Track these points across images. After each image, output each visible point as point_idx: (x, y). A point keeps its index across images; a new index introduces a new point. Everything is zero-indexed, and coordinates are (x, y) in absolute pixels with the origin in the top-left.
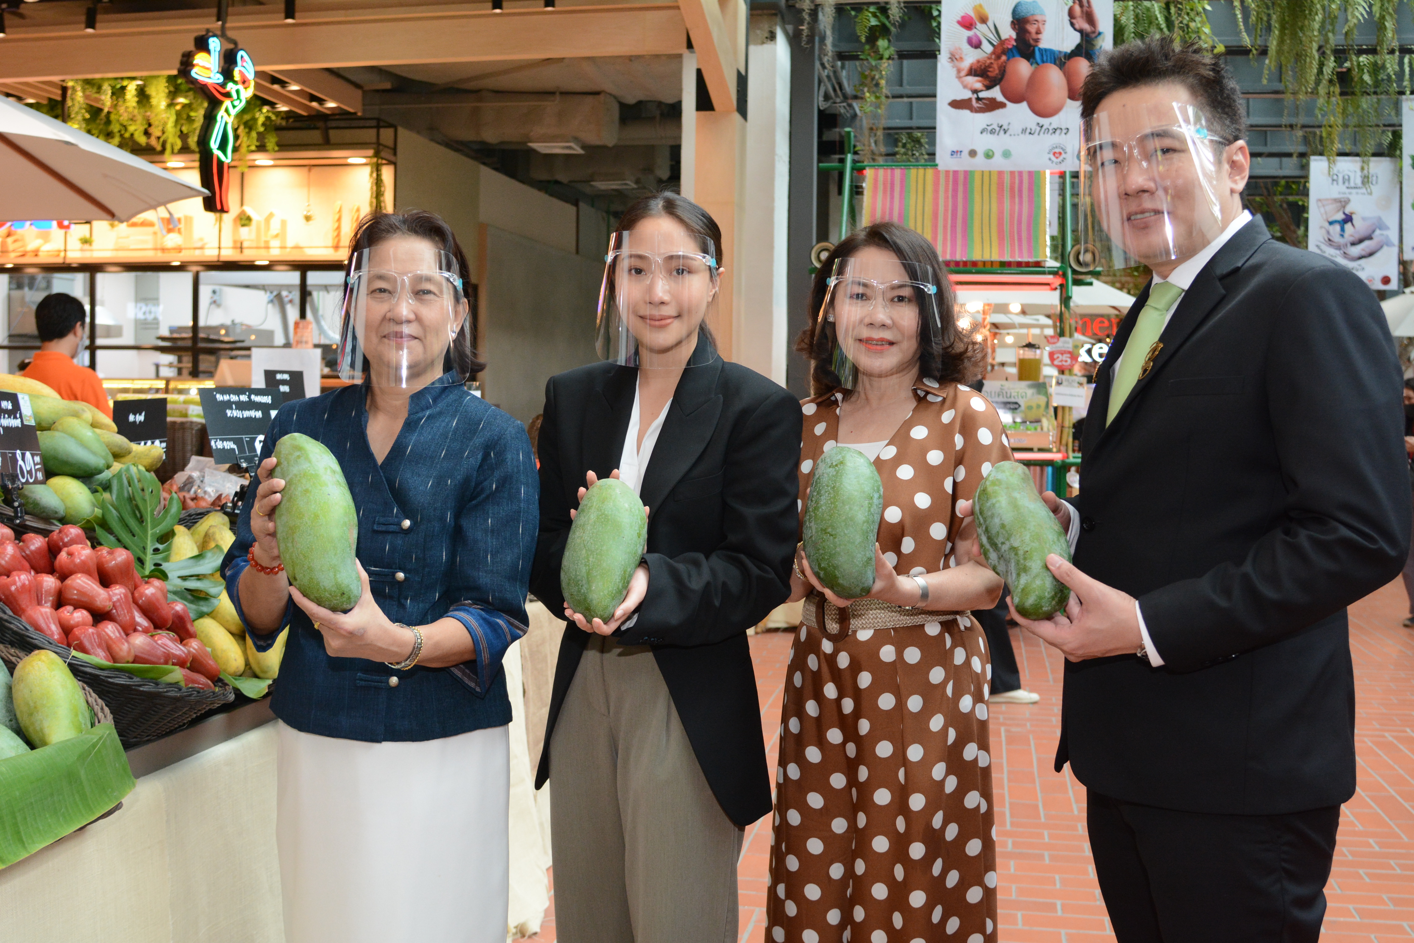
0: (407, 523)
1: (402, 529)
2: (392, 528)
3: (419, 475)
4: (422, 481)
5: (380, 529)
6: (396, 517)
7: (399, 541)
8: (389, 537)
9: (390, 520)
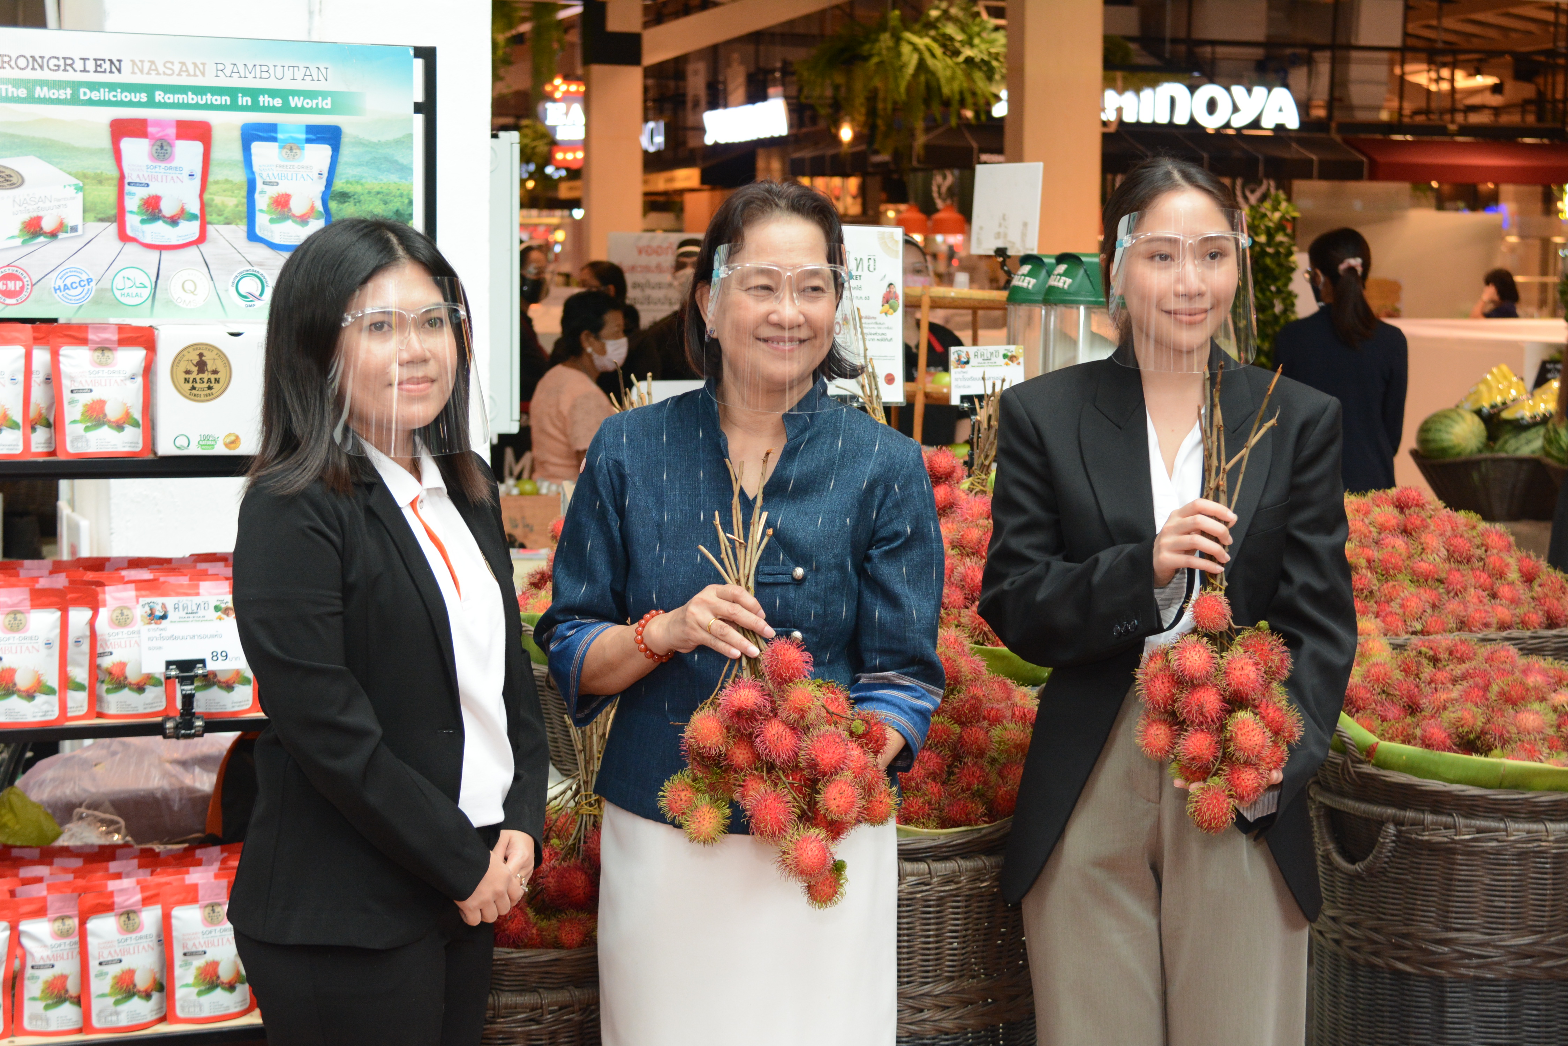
0: (799, 572)
1: (794, 579)
2: (781, 578)
3: (806, 514)
4: (811, 520)
5: (765, 581)
6: (784, 564)
7: (791, 593)
8: (779, 589)
9: (778, 569)
